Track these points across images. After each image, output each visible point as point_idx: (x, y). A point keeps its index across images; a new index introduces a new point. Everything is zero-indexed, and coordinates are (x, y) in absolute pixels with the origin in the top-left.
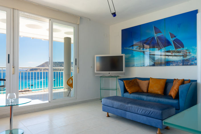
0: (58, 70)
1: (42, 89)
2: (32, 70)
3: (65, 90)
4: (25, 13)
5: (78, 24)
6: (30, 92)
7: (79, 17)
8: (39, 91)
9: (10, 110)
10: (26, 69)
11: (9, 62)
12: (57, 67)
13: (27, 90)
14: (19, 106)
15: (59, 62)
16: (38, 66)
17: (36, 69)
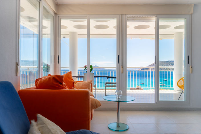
0: (170, 70)
1: (150, 89)
2: (143, 69)
3: (175, 92)
4: (132, 16)
5: (191, 13)
6: (141, 90)
7: (193, 5)
8: (147, 90)
9: (117, 104)
10: (138, 68)
11: (118, 63)
12: (169, 66)
13: (139, 88)
14: (127, 102)
15: (170, 61)
16: (149, 66)
17: (147, 69)
